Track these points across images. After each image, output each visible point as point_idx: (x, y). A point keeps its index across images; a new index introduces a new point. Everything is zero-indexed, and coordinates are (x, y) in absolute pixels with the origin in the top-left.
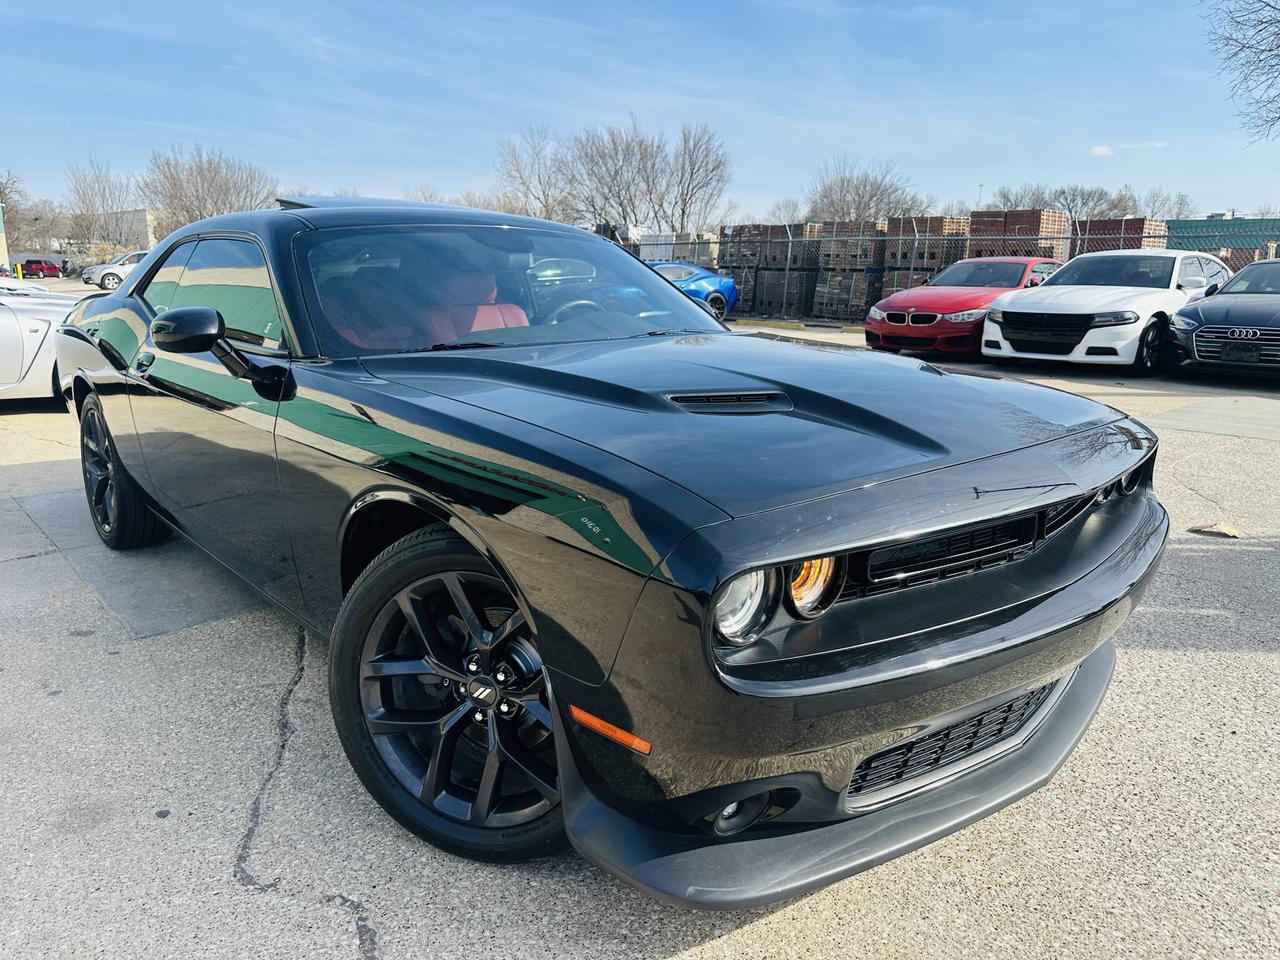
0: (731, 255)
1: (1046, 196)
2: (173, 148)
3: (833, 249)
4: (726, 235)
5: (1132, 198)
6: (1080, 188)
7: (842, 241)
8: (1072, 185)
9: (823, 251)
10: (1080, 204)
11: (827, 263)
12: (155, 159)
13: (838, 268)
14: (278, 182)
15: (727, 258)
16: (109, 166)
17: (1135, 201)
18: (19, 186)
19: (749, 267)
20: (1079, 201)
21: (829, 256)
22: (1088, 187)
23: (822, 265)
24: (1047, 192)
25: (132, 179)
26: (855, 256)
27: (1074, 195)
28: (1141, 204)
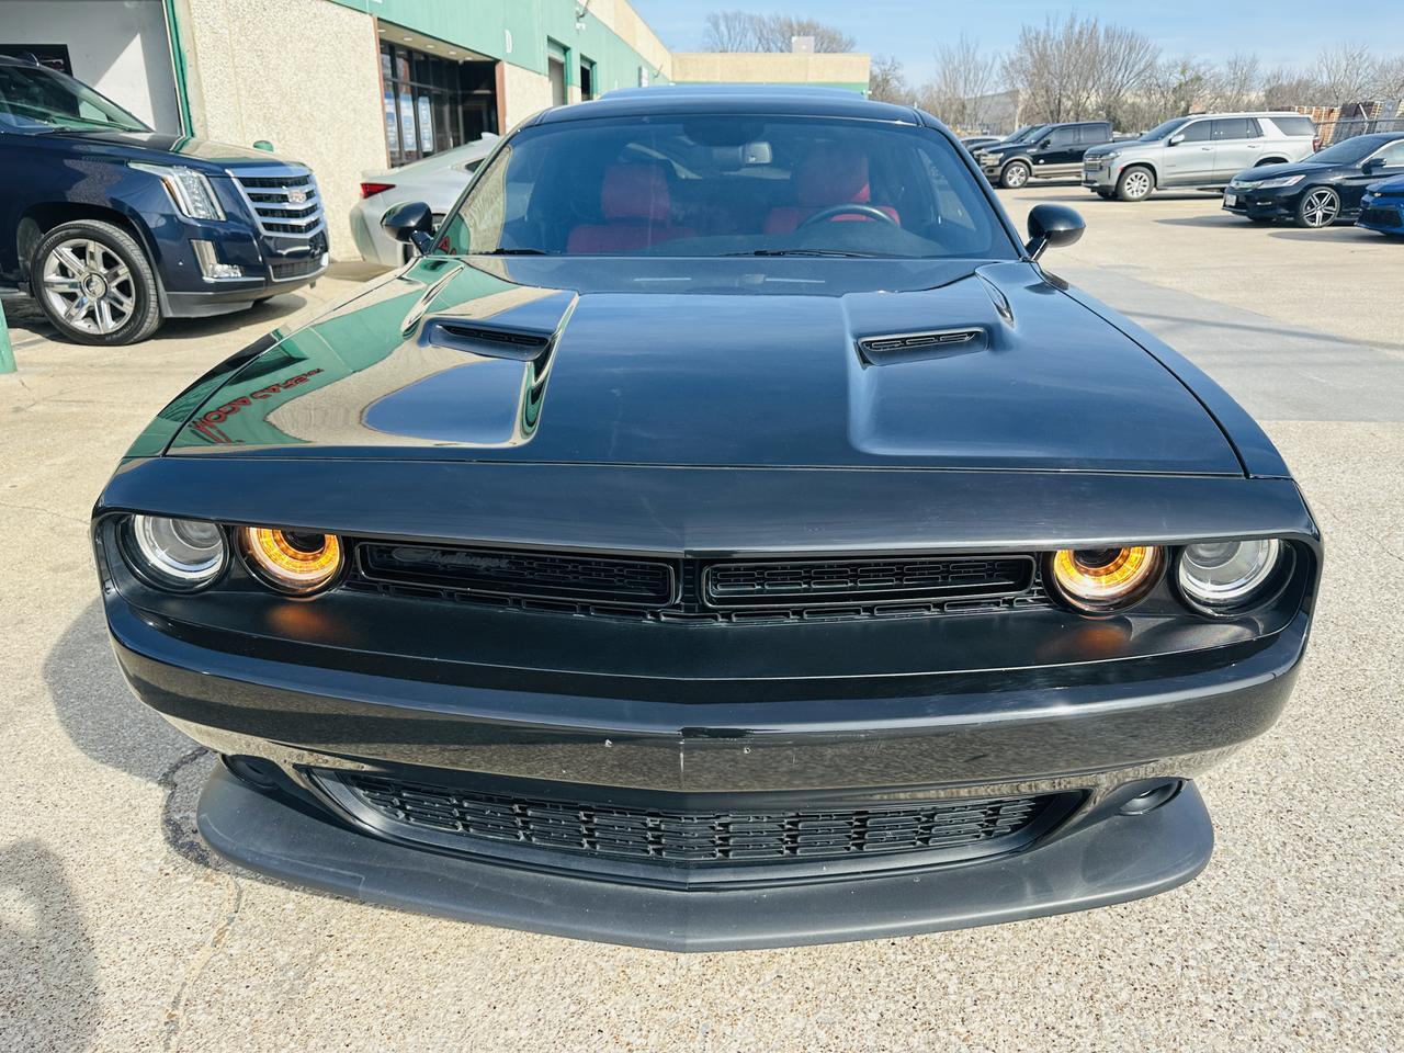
2: (1048, 19)
12: (1025, 35)
14: (1161, 50)
16: (977, 45)
18: (900, 72)
25: (998, 58)
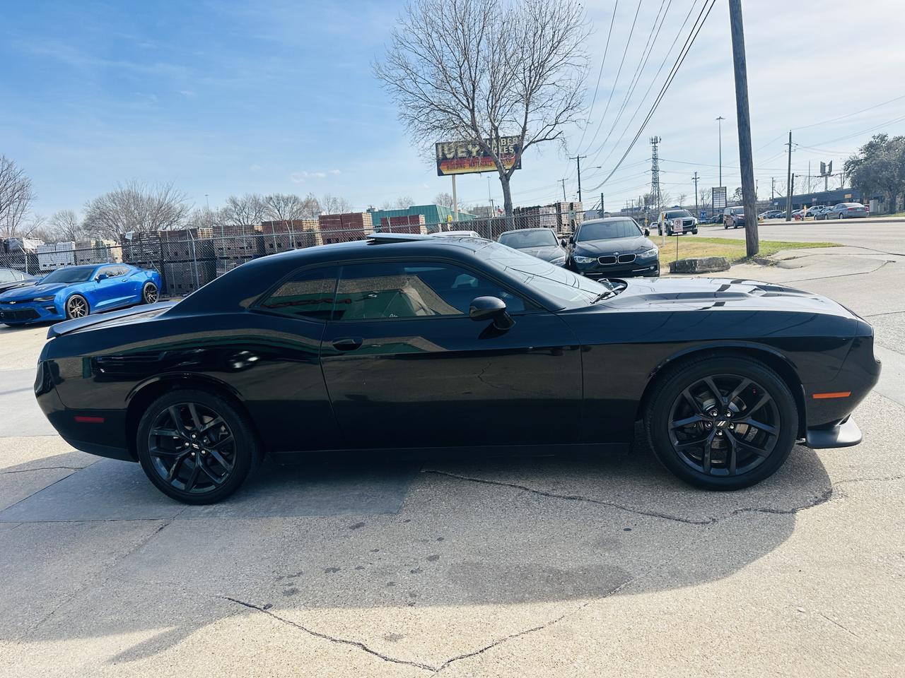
0: (135, 255)
1: (261, 201)
3: (224, 245)
4: (127, 240)
5: (314, 200)
6: (280, 196)
7: (231, 239)
8: (276, 194)
9: (216, 246)
10: (283, 205)
11: (222, 254)
13: (231, 256)
15: (132, 257)
17: (317, 203)
19: (154, 262)
20: (282, 204)
21: (222, 249)
22: (286, 195)
23: (217, 255)
24: (261, 198)
26: (243, 248)
27: (278, 200)
28: (321, 204)
